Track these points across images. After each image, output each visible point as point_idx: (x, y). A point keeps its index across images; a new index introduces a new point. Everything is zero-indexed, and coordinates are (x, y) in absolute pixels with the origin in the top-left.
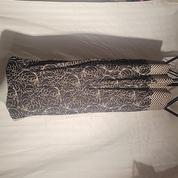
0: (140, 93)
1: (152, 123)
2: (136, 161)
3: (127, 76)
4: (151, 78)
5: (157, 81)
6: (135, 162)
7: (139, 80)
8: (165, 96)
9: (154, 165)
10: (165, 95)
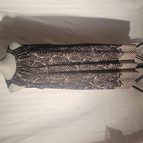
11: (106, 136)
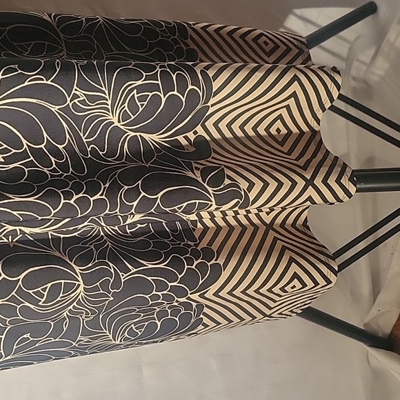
0: (124, 277)
3: (24, 155)
4: (204, 173)
5: (252, 196)
7: (111, 192)
8: (296, 282)
10: (295, 276)
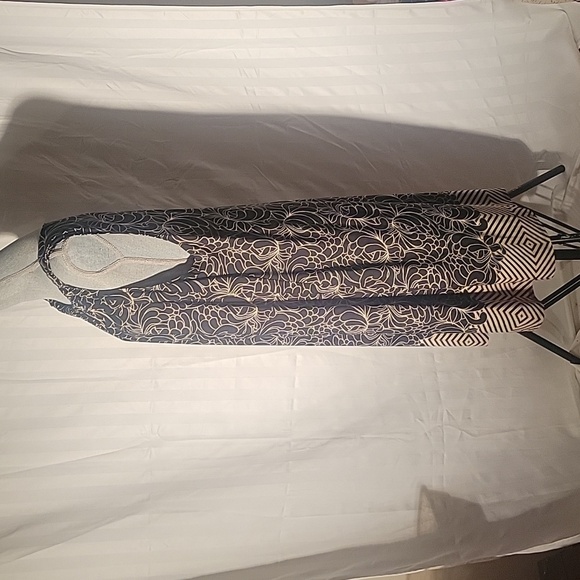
1: (478, 372)
2: (429, 488)
6: (424, 490)
9: (482, 501)
11: (419, 521)
